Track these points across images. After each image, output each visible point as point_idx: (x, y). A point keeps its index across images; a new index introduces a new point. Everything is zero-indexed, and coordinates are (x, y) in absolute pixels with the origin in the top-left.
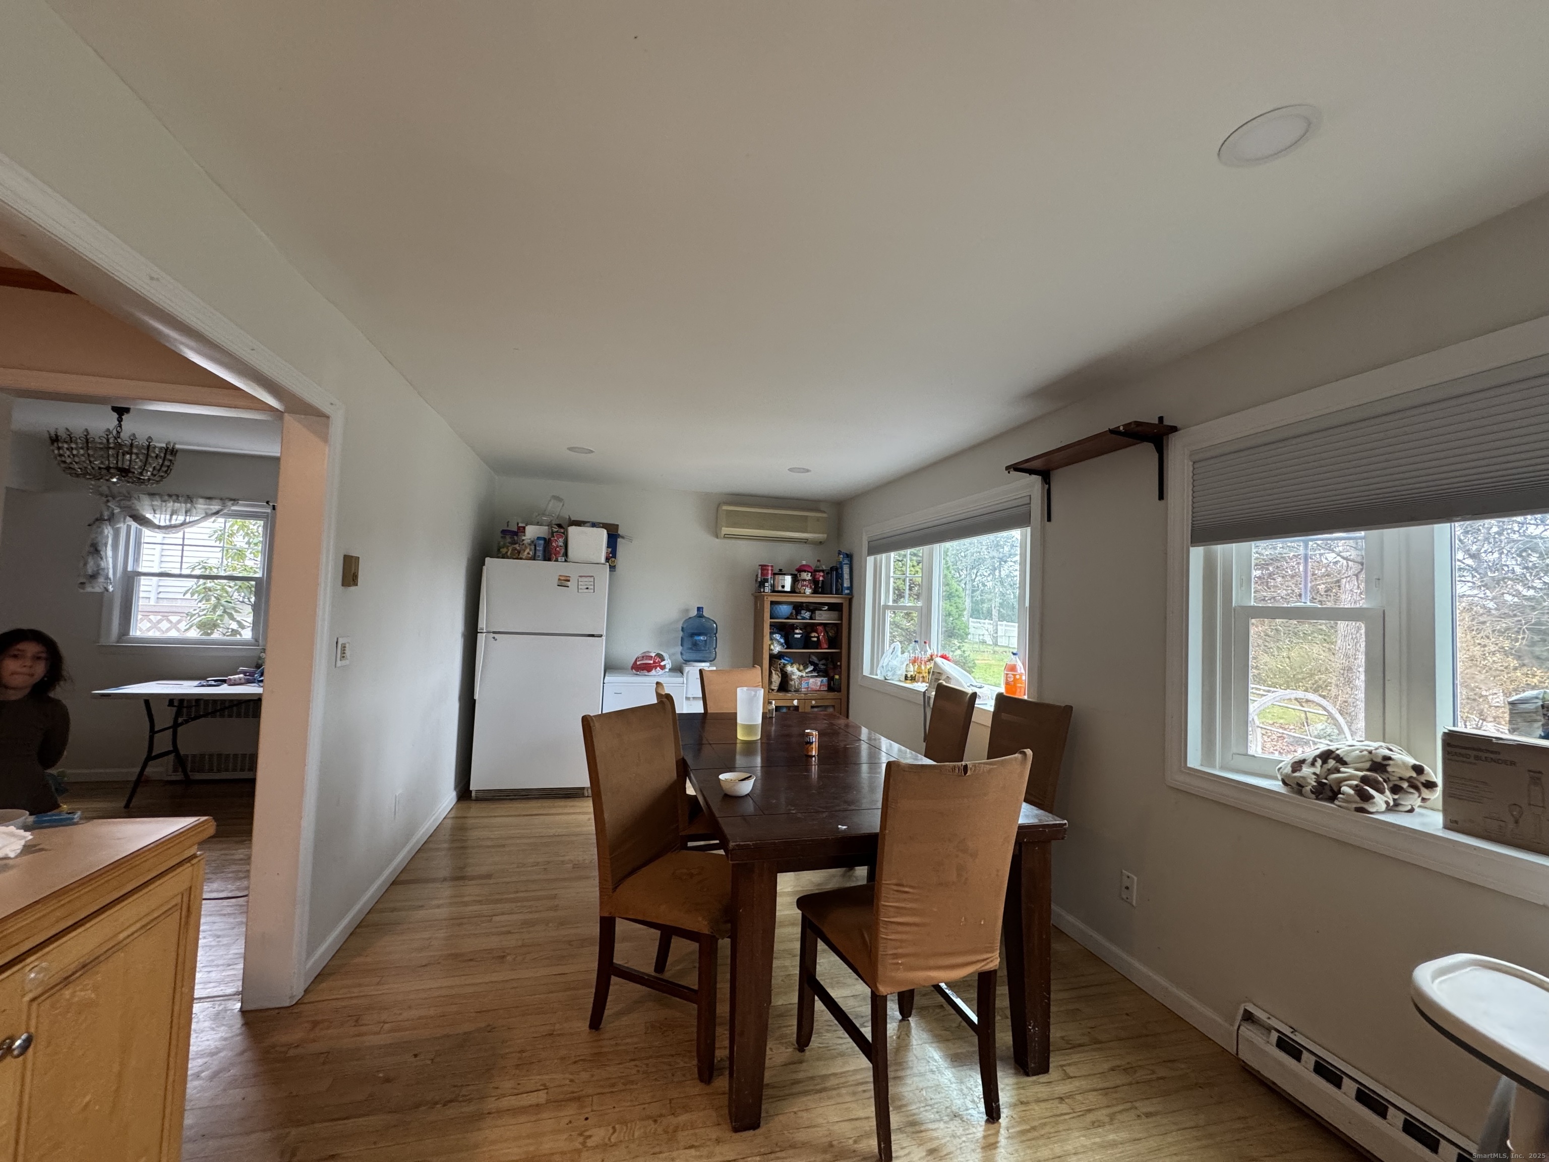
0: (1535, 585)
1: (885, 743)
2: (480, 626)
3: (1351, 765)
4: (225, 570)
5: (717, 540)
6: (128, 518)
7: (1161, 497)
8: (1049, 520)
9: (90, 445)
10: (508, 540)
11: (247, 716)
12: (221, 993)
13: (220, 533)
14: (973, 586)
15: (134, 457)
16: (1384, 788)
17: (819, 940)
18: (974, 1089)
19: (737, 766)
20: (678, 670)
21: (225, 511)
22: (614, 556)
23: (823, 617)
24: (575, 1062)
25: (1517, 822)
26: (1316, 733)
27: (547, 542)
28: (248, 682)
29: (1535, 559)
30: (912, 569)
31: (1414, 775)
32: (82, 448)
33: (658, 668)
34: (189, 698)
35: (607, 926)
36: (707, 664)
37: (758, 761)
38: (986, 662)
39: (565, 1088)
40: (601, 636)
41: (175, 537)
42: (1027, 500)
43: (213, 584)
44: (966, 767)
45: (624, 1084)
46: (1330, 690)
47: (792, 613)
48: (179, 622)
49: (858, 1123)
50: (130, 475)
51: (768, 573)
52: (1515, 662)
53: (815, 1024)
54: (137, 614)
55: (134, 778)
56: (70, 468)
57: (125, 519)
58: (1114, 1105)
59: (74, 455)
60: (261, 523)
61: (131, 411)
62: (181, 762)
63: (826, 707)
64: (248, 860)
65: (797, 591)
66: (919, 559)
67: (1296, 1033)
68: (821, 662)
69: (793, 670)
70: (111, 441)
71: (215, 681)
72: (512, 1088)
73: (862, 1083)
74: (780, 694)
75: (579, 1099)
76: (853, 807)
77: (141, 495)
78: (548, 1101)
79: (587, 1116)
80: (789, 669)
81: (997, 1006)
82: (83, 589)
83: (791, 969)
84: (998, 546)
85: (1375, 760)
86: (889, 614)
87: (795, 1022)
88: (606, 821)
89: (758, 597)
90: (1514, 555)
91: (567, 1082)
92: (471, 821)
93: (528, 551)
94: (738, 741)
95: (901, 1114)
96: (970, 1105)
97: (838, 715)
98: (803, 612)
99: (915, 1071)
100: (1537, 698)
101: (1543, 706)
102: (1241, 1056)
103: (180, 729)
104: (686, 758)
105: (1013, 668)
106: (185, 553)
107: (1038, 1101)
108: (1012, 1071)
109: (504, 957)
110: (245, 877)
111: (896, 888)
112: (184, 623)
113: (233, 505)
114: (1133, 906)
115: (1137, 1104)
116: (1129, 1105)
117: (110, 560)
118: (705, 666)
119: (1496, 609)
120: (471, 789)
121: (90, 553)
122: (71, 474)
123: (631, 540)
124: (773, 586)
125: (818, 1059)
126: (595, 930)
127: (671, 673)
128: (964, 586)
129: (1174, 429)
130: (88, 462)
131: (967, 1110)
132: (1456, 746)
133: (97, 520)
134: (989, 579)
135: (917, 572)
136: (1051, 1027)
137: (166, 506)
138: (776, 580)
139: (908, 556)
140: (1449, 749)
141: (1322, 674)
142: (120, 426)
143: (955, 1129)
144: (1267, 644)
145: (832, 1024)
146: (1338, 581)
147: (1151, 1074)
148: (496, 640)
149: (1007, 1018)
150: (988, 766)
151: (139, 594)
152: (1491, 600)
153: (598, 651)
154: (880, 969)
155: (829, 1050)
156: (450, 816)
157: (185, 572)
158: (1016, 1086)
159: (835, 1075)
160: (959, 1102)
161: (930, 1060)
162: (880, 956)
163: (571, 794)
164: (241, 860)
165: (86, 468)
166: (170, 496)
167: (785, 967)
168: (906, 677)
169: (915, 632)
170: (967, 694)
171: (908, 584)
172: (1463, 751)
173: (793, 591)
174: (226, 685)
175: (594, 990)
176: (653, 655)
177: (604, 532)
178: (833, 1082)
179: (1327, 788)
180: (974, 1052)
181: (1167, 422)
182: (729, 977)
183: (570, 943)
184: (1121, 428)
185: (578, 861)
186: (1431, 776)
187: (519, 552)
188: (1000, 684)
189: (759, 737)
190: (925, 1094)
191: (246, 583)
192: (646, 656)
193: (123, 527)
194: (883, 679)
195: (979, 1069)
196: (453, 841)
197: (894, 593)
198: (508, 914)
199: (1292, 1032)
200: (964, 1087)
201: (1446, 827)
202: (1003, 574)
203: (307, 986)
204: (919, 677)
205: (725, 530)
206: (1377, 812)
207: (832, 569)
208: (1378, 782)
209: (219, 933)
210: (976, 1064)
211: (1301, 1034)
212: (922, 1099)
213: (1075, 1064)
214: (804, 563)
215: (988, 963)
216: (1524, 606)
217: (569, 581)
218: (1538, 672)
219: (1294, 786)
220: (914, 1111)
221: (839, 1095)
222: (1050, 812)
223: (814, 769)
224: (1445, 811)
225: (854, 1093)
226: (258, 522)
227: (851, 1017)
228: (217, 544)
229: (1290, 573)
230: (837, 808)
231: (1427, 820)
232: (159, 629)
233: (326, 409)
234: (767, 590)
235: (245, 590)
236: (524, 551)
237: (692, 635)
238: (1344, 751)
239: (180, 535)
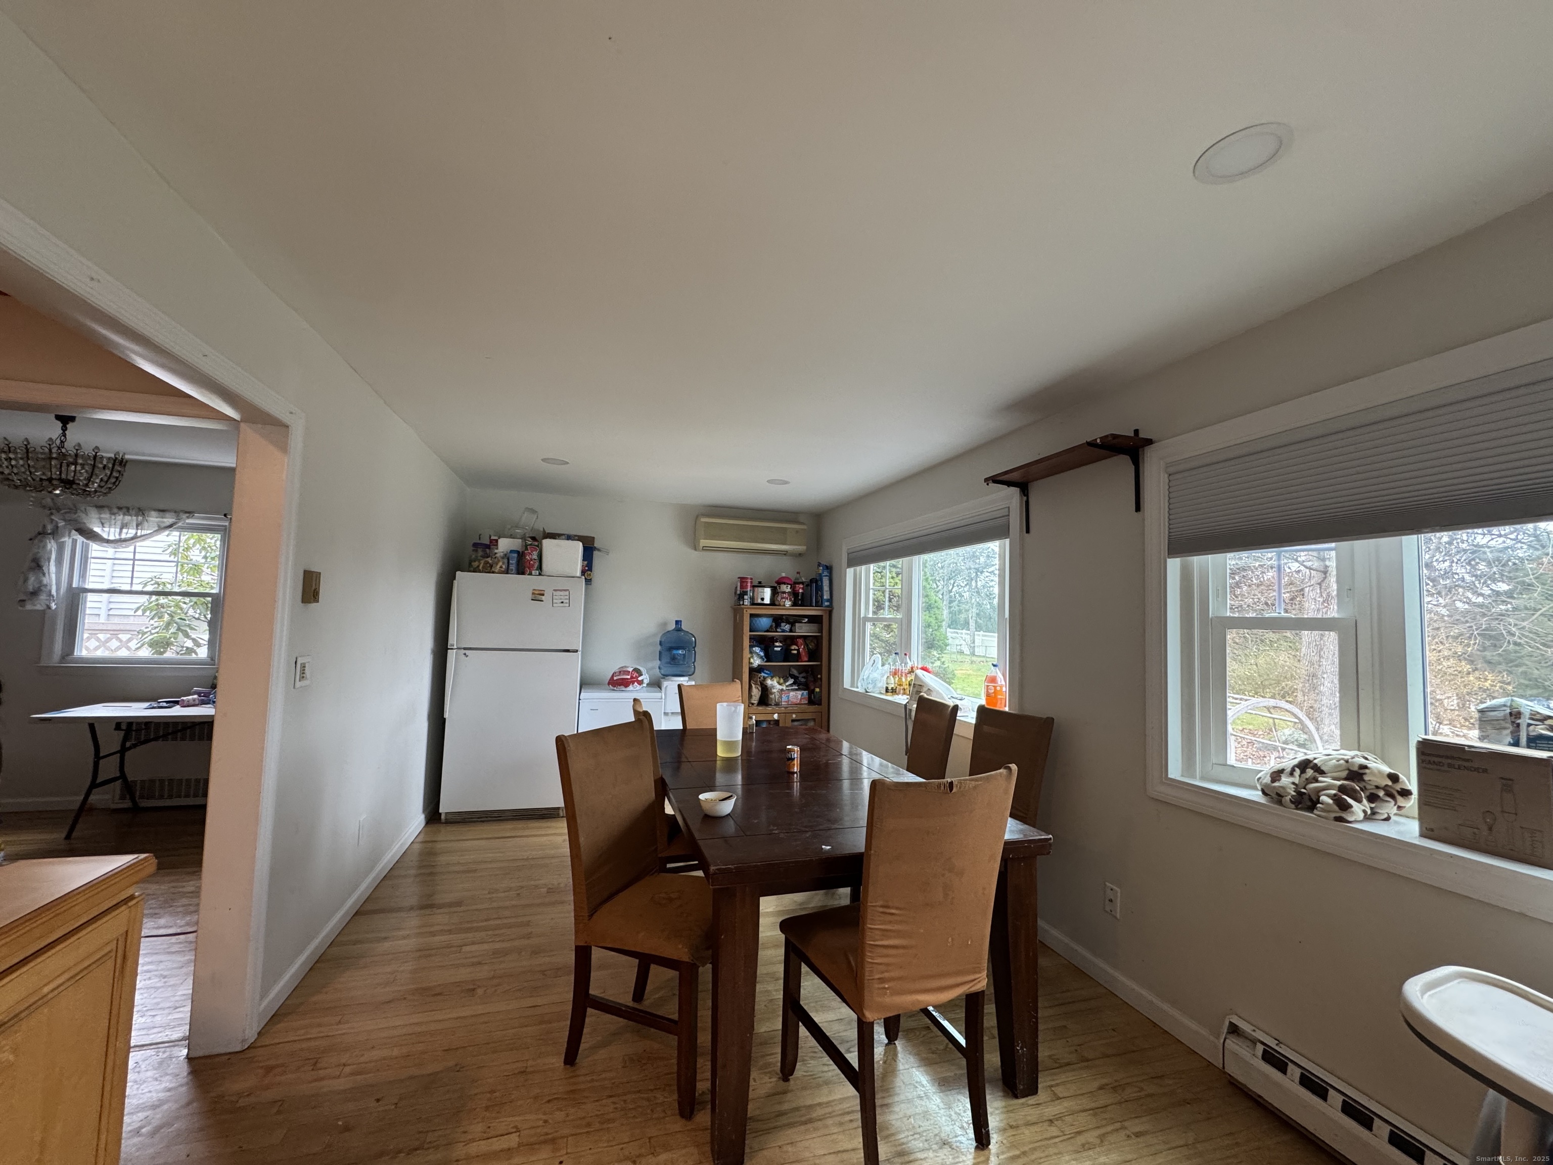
0: (1483, 592)
1: (866, 757)
2: (450, 642)
3: (1329, 775)
4: (179, 586)
5: (696, 552)
6: (74, 532)
7: (1138, 508)
8: (1028, 531)
9: (30, 455)
10: (480, 553)
11: (201, 739)
12: (166, 1039)
13: (174, 547)
14: (951, 597)
15: (79, 468)
16: (1362, 797)
17: (803, 964)
18: (963, 1114)
19: (717, 784)
20: (656, 684)
21: (180, 524)
22: (590, 569)
23: (803, 629)
24: (549, 1101)
25: (1490, 829)
26: (1284, 738)
27: (521, 555)
28: (203, 703)
29: (1483, 567)
30: (891, 580)
31: (1390, 783)
32: (21, 459)
33: (636, 683)
34: (139, 721)
35: (583, 955)
36: (686, 678)
37: (739, 778)
38: (964, 672)
39: (538, 1130)
40: (576, 651)
41: (126, 552)
42: (1005, 512)
43: (166, 600)
44: (951, 784)
45: (601, 1123)
46: (1296, 696)
47: (771, 626)
48: (129, 640)
49: (845, 1156)
50: (74, 486)
51: (747, 585)
52: (1468, 666)
53: (799, 1051)
54: (83, 633)
55: (76, 806)
56: (8, 479)
57: (70, 533)
58: (1103, 1126)
59: (12, 466)
60: (218, 536)
61: (77, 419)
62: (128, 788)
63: (807, 720)
64: (197, 893)
65: (777, 603)
66: (898, 570)
67: (1281, 1045)
68: (802, 675)
69: (774, 684)
70: (54, 450)
71: (167, 702)
72: (482, 1132)
73: (848, 1113)
74: (760, 708)
75: (553, 1140)
76: (836, 826)
77: (88, 508)
78: (520, 1145)
79: (561, 1159)
80: (769, 682)
81: (985, 1026)
82: (23, 606)
83: (774, 993)
84: (974, 557)
85: (1352, 769)
86: (869, 626)
87: (779, 1050)
88: (581, 846)
89: (737, 610)
90: (1464, 564)
91: (541, 1123)
92: (439, 846)
93: (503, 565)
94: (718, 758)
95: (889, 1144)
96: (959, 1132)
97: (819, 729)
98: (783, 624)
99: (902, 1097)
100: (1505, 706)
101: (1511, 714)
102: (1228, 1069)
103: (128, 754)
104: (664, 777)
105: (993, 680)
106: (136, 568)
107: (1029, 1124)
108: (1001, 1094)
109: (474, 990)
110: (195, 912)
111: (881, 910)
112: (135, 641)
113: (188, 518)
114: (1115, 917)
115: (1126, 1124)
116: (1118, 1125)
117: (53, 576)
118: (683, 680)
119: (1448, 616)
120: (440, 811)
121: (31, 569)
122: (9, 486)
123: (608, 553)
124: (752, 599)
125: (804, 1088)
126: (570, 958)
127: (650, 689)
128: (941, 597)
129: (1149, 442)
130: (28, 473)
131: (956, 1137)
132: (1429, 755)
133: (39, 534)
134: (966, 589)
135: (897, 583)
136: (1039, 1045)
137: (115, 519)
138: (756, 593)
139: (888, 567)
140: (1423, 757)
141: (1288, 681)
142: (64, 435)
143: (945, 1157)
144: (1235, 651)
145: (817, 1050)
146: (1302, 590)
147: (1139, 1092)
148: (467, 656)
149: (994, 1038)
150: (973, 782)
151: (85, 611)
152: (1444, 606)
153: (574, 667)
154: (866, 993)
155: (815, 1078)
156: (418, 840)
157: (136, 588)
158: (1005, 1110)
159: (820, 1104)
160: (947, 1129)
161: (917, 1085)
162: (866, 981)
163: (546, 814)
164: (192, 892)
165: (26, 479)
166: (120, 508)
167: (767, 991)
168: (887, 690)
169: (894, 643)
170: (949, 706)
171: (887, 596)
172: (1436, 760)
173: (773, 603)
174: (178, 706)
175: (569, 1022)
176: (630, 670)
177: (579, 546)
178: (819, 1112)
179: (1306, 797)
180: (962, 1075)
181: (1142, 435)
182: (711, 1004)
183: (543, 972)
184: (1098, 441)
185: (553, 884)
186: (1407, 785)
187: (491, 566)
188: (980, 695)
189: (740, 754)
190: (913, 1122)
191: (202, 599)
192: (622, 671)
193: (67, 541)
194: (862, 691)
195: (968, 1093)
196: (420, 867)
197: (874, 605)
198: (479, 943)
199: (1277, 1045)
200: (953, 1113)
201: (1423, 835)
202: (979, 584)
203: (260, 1029)
204: (900, 689)
205: (704, 542)
206: (1356, 821)
207: (812, 581)
208: (1355, 791)
209: (165, 973)
210: (964, 1087)
211: (1285, 1045)
212: (911, 1126)
213: (1064, 1083)
214: (784, 575)
215: (976, 984)
216: (1476, 614)
217: (543, 595)
218: (1490, 676)
219: (1274, 796)
220: (902, 1141)
221: (826, 1126)
222: (1034, 826)
223: (796, 786)
224: (1421, 819)
225: (841, 1124)
226: (216, 535)
227: (835, 1043)
228: (172, 558)
229: (1255, 581)
230: (821, 827)
231: (1402, 828)
232: (108, 649)
233: (285, 418)
234: (747, 602)
235: (201, 607)
236: (497, 564)
237: (671, 649)
238: (1321, 761)
239: (131, 549)
